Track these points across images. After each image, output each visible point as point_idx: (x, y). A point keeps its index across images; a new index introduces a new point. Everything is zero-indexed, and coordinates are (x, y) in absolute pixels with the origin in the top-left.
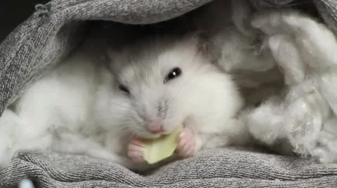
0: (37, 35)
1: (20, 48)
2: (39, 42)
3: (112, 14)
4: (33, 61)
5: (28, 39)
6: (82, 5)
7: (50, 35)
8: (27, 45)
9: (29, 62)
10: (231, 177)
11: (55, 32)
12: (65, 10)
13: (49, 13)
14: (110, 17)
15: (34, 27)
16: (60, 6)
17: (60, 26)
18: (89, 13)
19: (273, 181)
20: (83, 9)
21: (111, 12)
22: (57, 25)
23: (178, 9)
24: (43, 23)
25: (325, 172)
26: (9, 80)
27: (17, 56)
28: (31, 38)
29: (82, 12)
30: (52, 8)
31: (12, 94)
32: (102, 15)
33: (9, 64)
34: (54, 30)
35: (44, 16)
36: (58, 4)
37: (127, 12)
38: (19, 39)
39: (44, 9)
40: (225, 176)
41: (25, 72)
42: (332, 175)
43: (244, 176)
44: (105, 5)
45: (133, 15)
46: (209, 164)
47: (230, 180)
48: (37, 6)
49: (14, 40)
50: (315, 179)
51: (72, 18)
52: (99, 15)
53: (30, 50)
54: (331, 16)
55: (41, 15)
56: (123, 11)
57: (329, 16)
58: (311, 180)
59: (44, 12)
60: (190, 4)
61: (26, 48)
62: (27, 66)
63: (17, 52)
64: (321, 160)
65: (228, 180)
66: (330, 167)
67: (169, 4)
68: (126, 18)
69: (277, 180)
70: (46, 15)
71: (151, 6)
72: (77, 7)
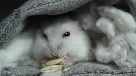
0: (14, 23)
1: (7, 28)
2: (15, 25)
3: (46, 12)
4: (12, 33)
5: (11, 24)
6: (33, 9)
7: (20, 22)
8: (10, 26)
9: (10, 33)
10: (91, 73)
11: (22, 21)
12: (26, 12)
13: (19, 13)
14: (44, 13)
15: (13, 19)
16: (23, 10)
17: (24, 19)
18: (36, 12)
19: (108, 75)
20: (34, 11)
21: (45, 11)
22: (23, 18)
23: (72, 8)
24: (17, 17)
25: (130, 71)
26: (2, 40)
27: (6, 30)
28: (12, 23)
29: (33, 12)
30: (21, 11)
31: (2, 46)
32: (41, 13)
33: (2, 34)
34: (21, 20)
35: (17, 15)
36: (23, 9)
37: (51, 11)
38: (7, 24)
39: (17, 12)
40: (89, 73)
41: (9, 37)
42: (133, 72)
43: (96, 72)
44: (43, 8)
45: (54, 11)
46: (82, 68)
47: (91, 74)
48: (14, 10)
49: (5, 24)
50: (126, 74)
51: (29, 15)
52: (40, 13)
53: (11, 28)
54: (134, 7)
55: (16, 14)
56: (50, 10)
57: (133, 7)
58: (124, 74)
59: (17, 13)
60: (77, 5)
61: (10, 28)
62: (10, 35)
63: (6, 29)
64: (128, 66)
65: (90, 74)
66: (132, 69)
67: (68, 6)
68: (51, 13)
69: (110, 74)
70: (18, 14)
71: (61, 7)
72: (31, 10)
